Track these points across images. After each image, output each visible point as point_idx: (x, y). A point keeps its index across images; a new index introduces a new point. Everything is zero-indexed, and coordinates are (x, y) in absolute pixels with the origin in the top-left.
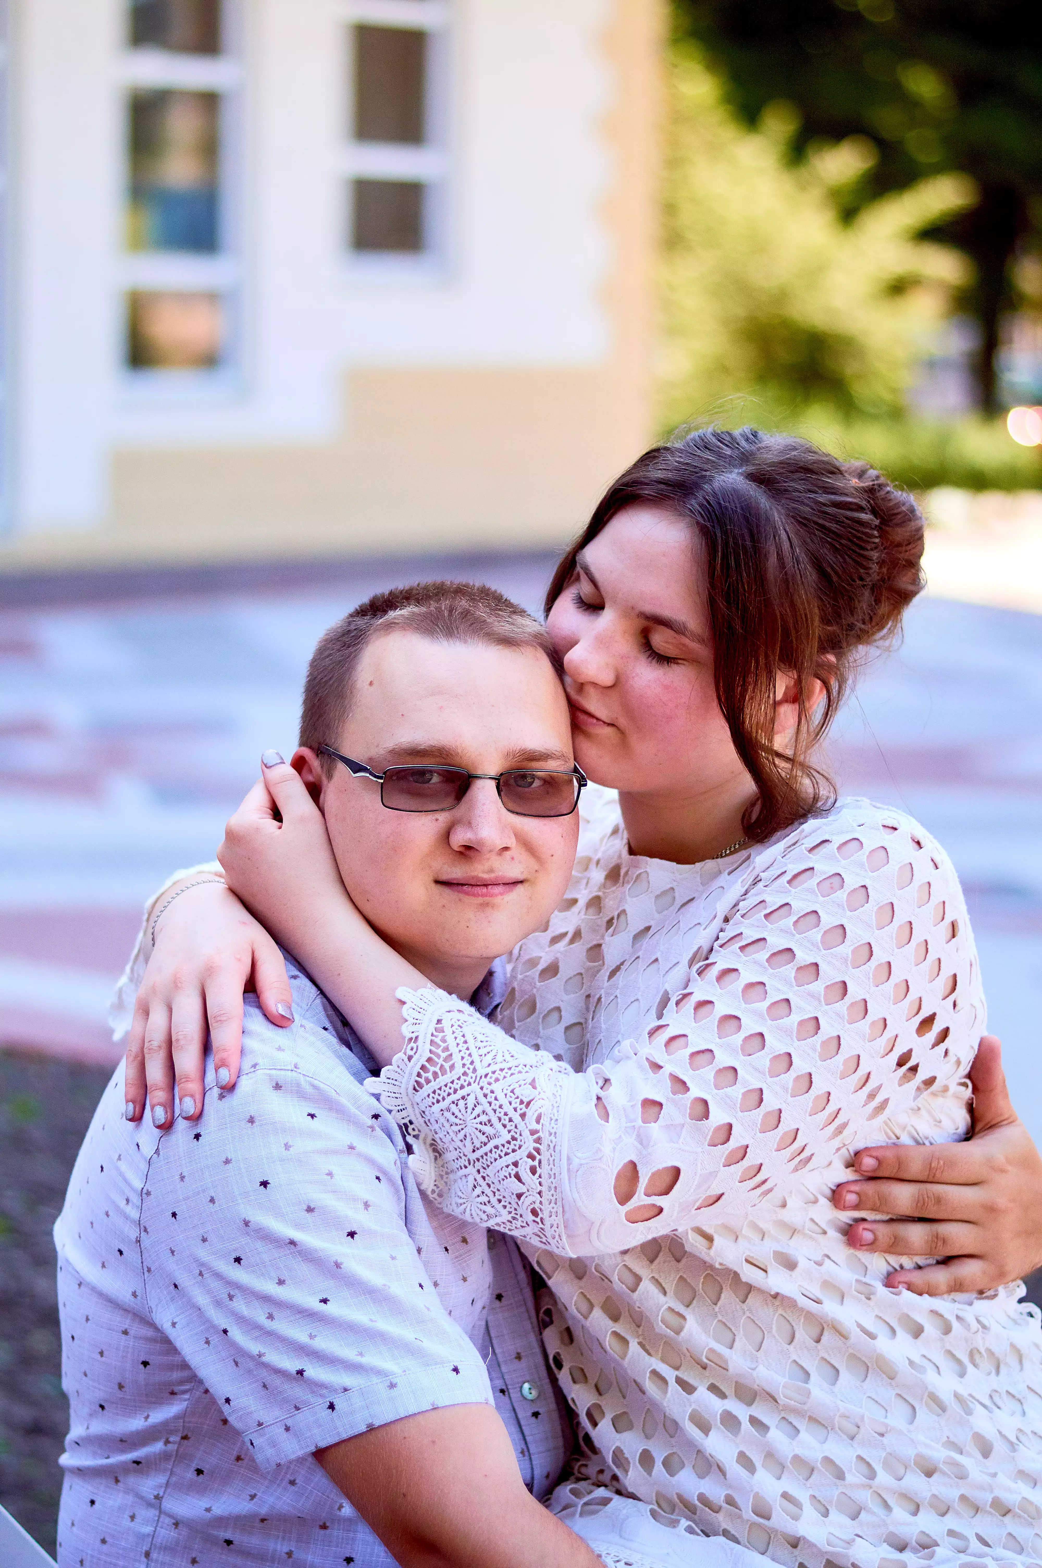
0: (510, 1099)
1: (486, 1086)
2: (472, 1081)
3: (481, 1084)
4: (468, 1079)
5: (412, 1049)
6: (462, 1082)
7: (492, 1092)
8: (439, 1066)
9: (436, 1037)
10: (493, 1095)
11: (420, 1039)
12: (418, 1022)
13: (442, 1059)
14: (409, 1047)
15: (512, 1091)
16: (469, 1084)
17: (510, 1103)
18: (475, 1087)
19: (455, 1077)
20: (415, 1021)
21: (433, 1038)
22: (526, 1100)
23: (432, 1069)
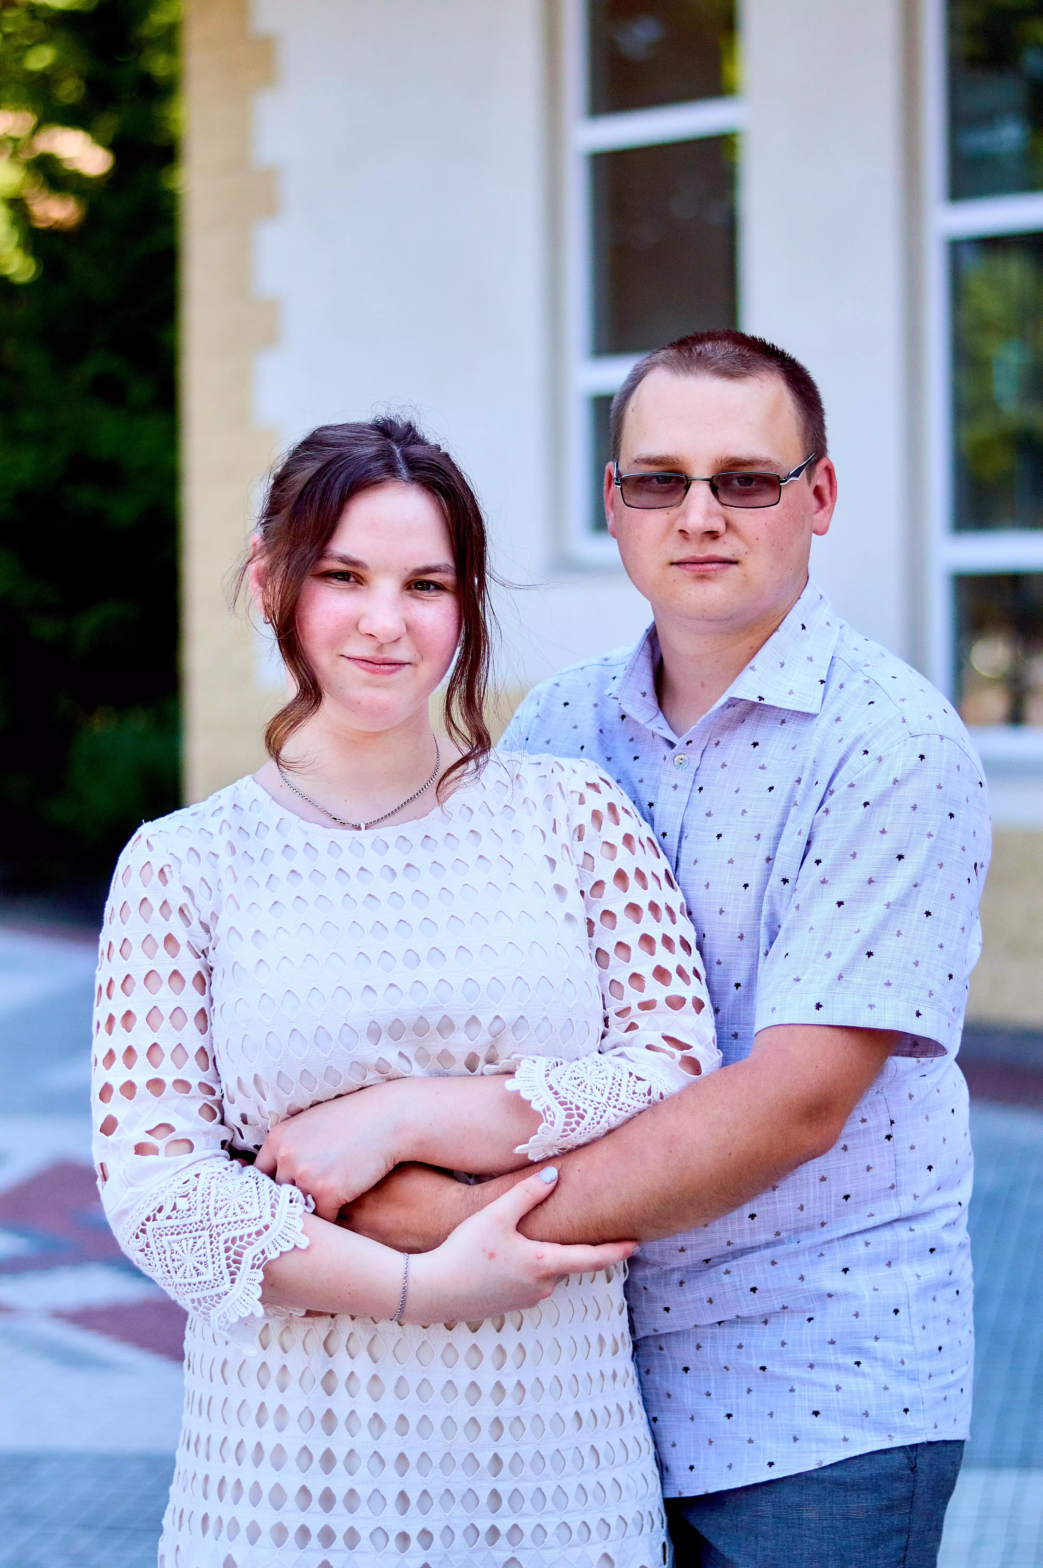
0: (637, 1099)
1: (616, 1103)
2: (604, 1108)
3: (612, 1105)
4: (601, 1109)
5: (550, 1116)
6: (599, 1114)
7: (623, 1104)
8: (576, 1115)
9: (560, 1097)
10: (626, 1105)
11: (550, 1106)
12: (538, 1097)
13: (574, 1109)
14: (547, 1116)
15: (634, 1093)
16: (605, 1111)
17: (639, 1101)
18: (610, 1110)
19: (592, 1115)
20: (537, 1097)
21: (559, 1100)
22: (646, 1091)
23: (573, 1120)
